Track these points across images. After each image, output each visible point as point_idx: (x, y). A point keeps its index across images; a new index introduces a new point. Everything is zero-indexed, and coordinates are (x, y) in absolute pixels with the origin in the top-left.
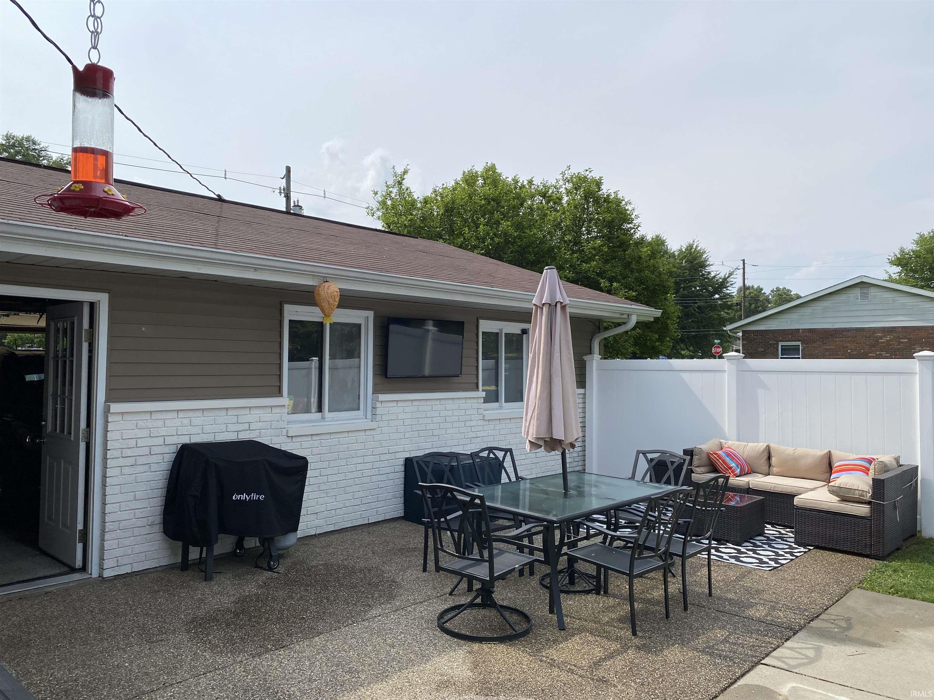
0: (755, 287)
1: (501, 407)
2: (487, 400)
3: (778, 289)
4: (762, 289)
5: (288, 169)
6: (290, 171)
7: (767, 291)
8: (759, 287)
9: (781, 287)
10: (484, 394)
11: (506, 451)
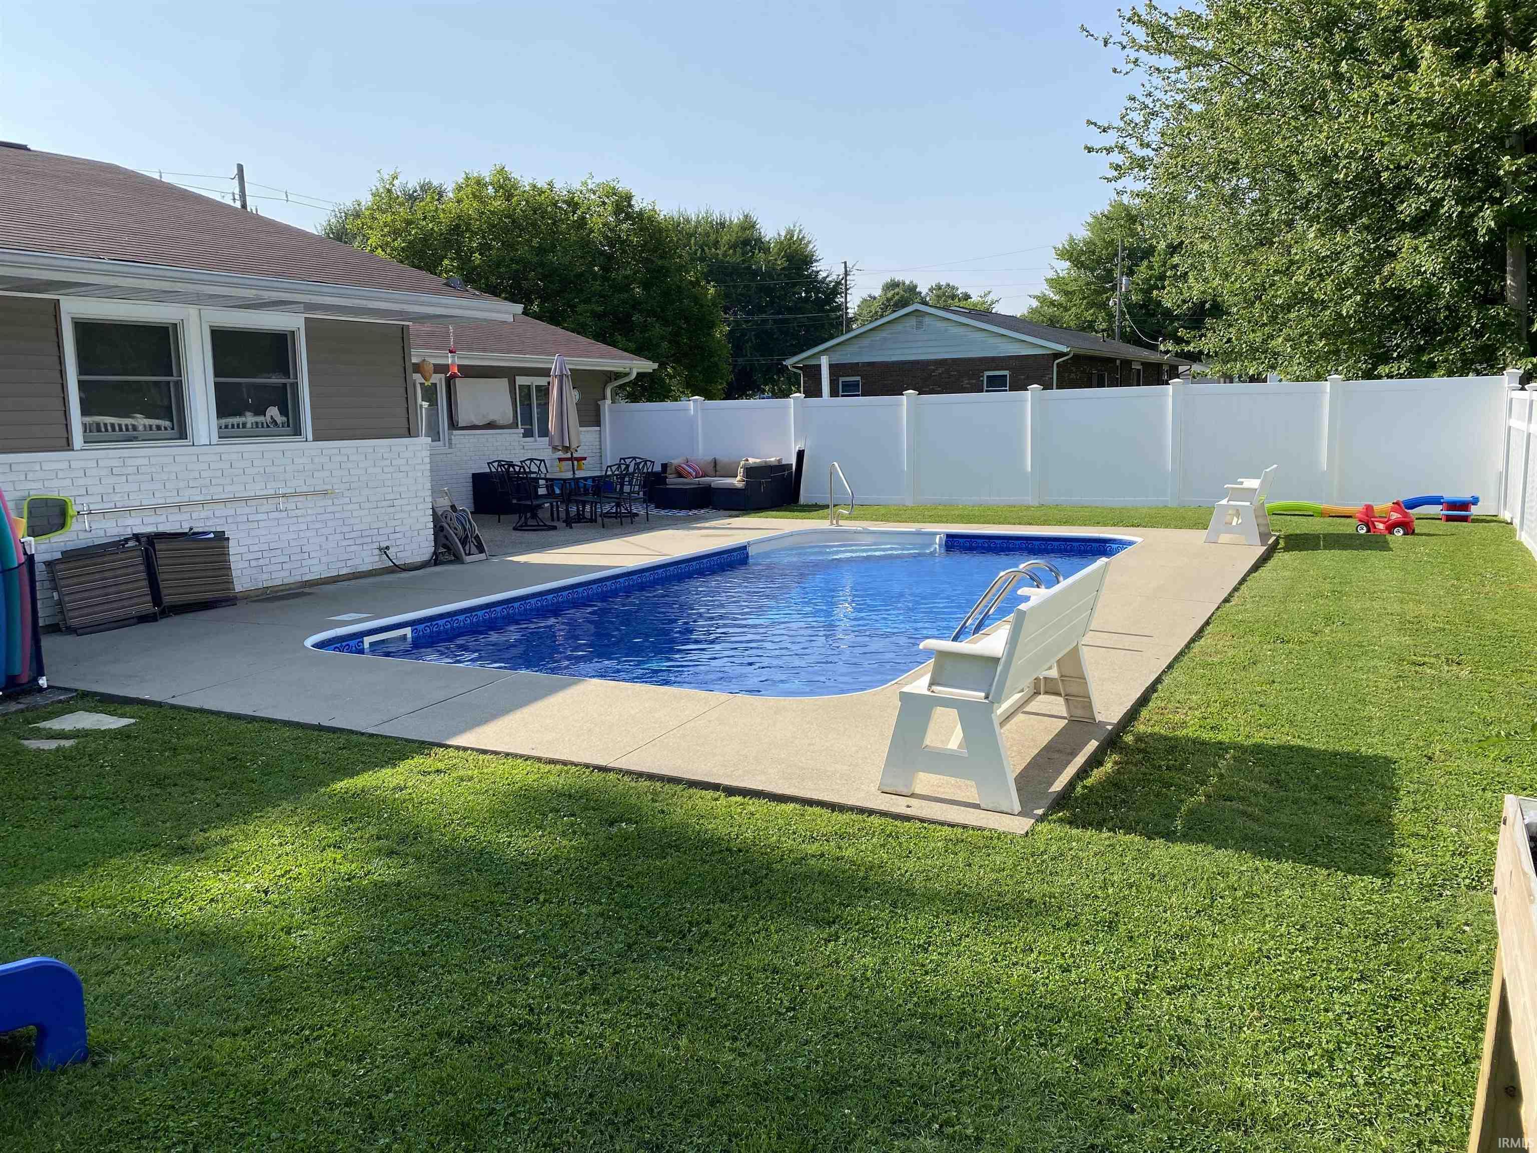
0: (907, 282)
1: (536, 441)
2: (525, 436)
3: (939, 287)
4: (916, 287)
5: (240, 168)
6: (242, 171)
7: (923, 289)
8: (912, 282)
9: (943, 283)
10: (523, 431)
11: (541, 461)
